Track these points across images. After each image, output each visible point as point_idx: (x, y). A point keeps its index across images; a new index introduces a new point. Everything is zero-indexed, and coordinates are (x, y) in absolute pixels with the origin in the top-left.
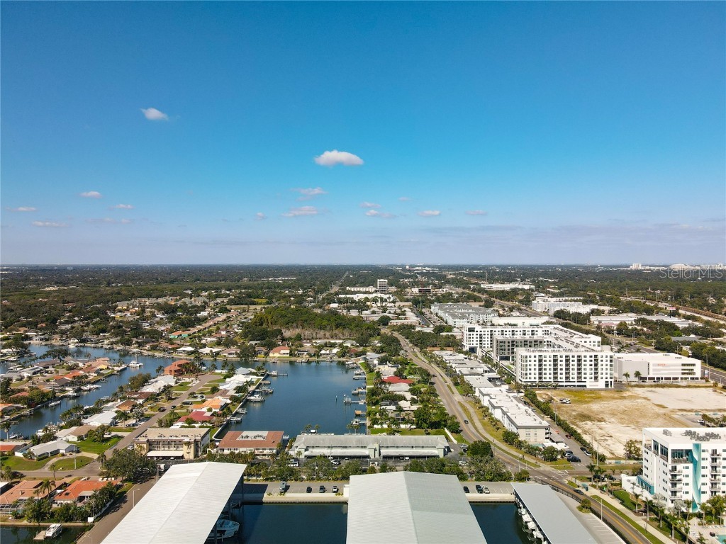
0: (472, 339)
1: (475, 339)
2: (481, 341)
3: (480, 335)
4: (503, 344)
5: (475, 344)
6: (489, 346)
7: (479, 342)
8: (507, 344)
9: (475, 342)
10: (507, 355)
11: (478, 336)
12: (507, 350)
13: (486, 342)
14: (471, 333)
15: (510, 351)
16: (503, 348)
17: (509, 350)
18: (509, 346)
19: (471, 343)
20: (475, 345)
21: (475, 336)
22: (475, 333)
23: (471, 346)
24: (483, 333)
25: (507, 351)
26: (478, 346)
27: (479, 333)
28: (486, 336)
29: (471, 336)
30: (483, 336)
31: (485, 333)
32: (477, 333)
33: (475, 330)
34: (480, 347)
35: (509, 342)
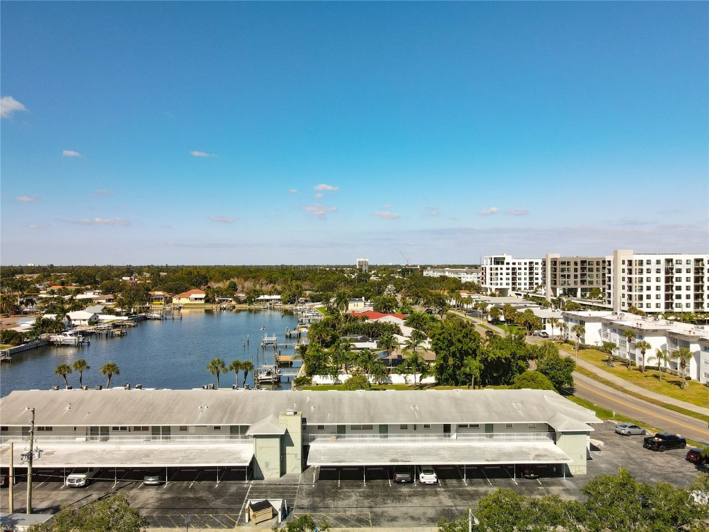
0: (499, 276)
1: (504, 276)
2: (514, 279)
3: (513, 269)
4: (566, 266)
5: (505, 283)
6: (527, 287)
7: (510, 282)
8: (572, 267)
9: (504, 281)
10: (572, 286)
11: (510, 271)
12: (572, 276)
13: (523, 281)
14: (499, 266)
15: (579, 279)
16: (566, 273)
17: (576, 276)
18: (576, 270)
19: (499, 281)
20: (504, 286)
21: (504, 271)
22: (504, 266)
23: (499, 287)
24: (517, 266)
25: (572, 279)
26: (510, 287)
27: (511, 266)
28: (523, 271)
29: (499, 271)
30: (518, 271)
31: (520, 266)
32: (508, 266)
33: (505, 262)
34: (514, 289)
35: (576, 264)
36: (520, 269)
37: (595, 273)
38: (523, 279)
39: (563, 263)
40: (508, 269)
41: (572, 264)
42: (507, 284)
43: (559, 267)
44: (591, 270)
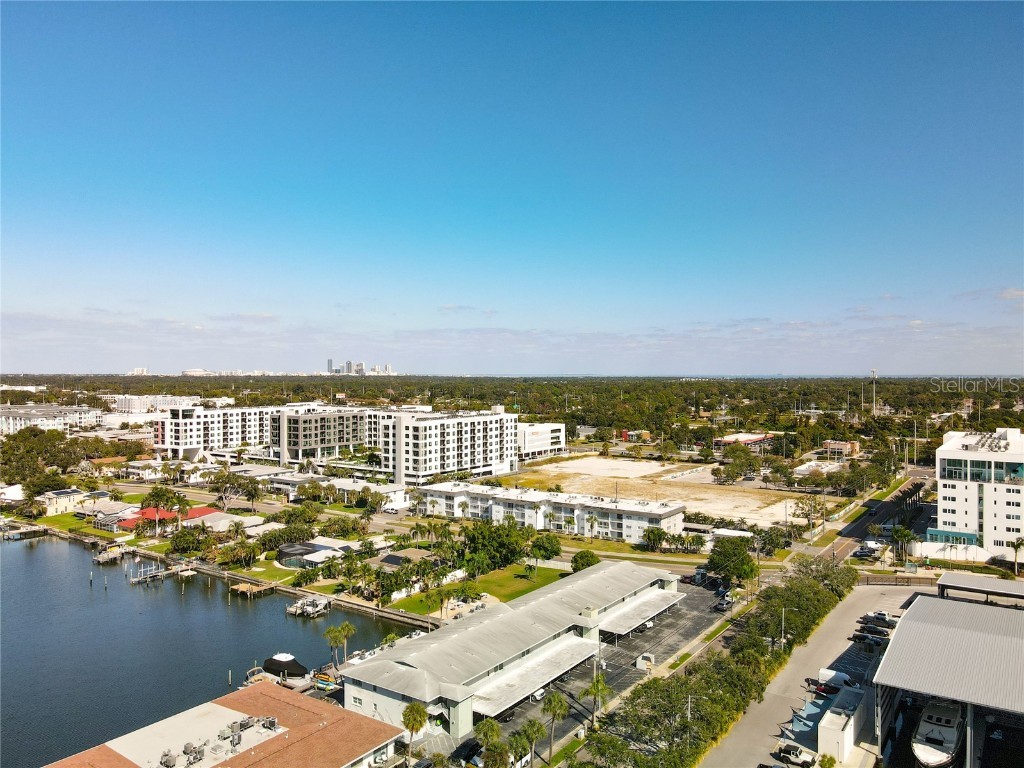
0: (189, 433)
1: (195, 433)
2: (206, 435)
3: (205, 423)
4: (307, 425)
6: (221, 444)
7: (202, 439)
9: (195, 440)
10: (313, 446)
11: (201, 427)
12: (313, 436)
13: (216, 438)
14: (188, 421)
15: (319, 439)
16: (308, 432)
17: (316, 435)
18: (316, 428)
19: (189, 440)
20: (195, 446)
21: (195, 427)
22: (194, 420)
23: (188, 447)
24: (209, 419)
25: (313, 438)
26: (202, 445)
27: (202, 420)
28: (216, 425)
30: (211, 426)
31: (212, 420)
32: (199, 420)
33: (195, 414)
34: (205, 448)
35: (316, 421)
36: (212, 423)
37: (332, 430)
38: (216, 435)
39: (305, 422)
40: (199, 423)
41: (313, 421)
42: (198, 443)
43: (301, 426)
44: (329, 427)
